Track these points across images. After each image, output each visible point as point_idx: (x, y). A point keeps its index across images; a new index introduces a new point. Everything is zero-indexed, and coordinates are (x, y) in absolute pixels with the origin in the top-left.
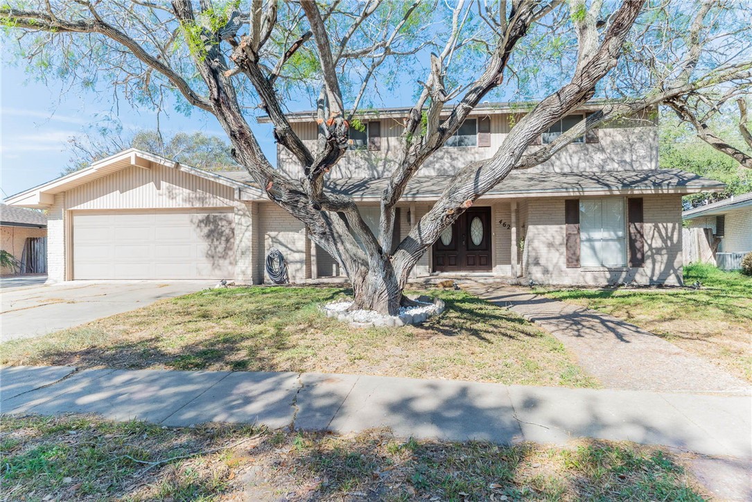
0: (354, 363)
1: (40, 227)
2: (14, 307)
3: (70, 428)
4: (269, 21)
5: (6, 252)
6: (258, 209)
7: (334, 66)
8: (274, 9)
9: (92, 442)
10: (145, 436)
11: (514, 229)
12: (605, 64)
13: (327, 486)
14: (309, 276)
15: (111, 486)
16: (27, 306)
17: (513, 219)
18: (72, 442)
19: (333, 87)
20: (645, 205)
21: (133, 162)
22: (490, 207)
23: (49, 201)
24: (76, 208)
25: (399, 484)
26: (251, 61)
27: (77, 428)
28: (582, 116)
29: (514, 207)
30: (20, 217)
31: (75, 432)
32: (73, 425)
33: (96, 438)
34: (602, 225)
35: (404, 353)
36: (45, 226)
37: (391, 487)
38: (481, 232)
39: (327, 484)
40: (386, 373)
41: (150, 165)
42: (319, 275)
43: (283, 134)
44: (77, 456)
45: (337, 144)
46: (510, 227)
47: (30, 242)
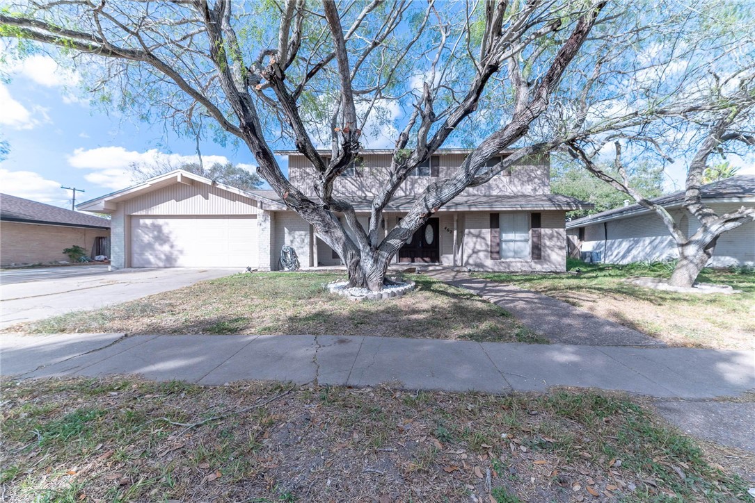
0: (358, 327)
1: (107, 229)
2: (80, 287)
3: (112, 390)
4: (294, 44)
5: (78, 247)
6: (275, 216)
7: (351, 81)
8: (298, 34)
9: (131, 404)
10: (183, 395)
11: (455, 232)
12: (539, 108)
13: (358, 442)
14: (312, 265)
15: (145, 452)
16: (92, 286)
17: (455, 226)
18: (112, 404)
19: (349, 100)
20: (542, 218)
21: (179, 180)
22: (438, 219)
23: (112, 208)
24: (134, 214)
25: (425, 438)
26: (278, 78)
27: (119, 389)
28: (500, 157)
29: (456, 218)
30: (91, 222)
31: (116, 393)
32: (115, 386)
33: (135, 399)
34: (514, 229)
35: (394, 318)
36: (109, 228)
37: (417, 441)
38: (432, 235)
39: (357, 440)
40: (384, 335)
41: (193, 182)
42: (320, 264)
43: (303, 143)
44: (113, 419)
45: (350, 149)
46: (452, 232)
47: (99, 240)
